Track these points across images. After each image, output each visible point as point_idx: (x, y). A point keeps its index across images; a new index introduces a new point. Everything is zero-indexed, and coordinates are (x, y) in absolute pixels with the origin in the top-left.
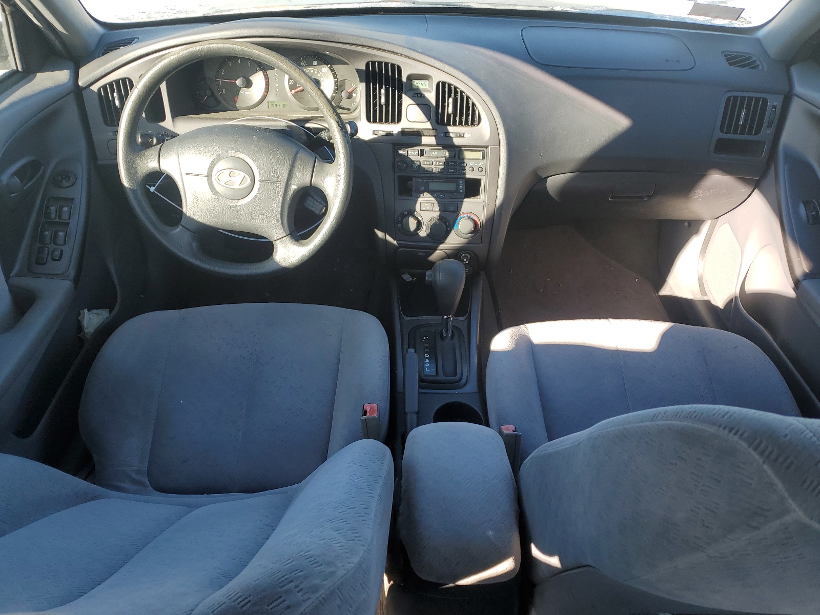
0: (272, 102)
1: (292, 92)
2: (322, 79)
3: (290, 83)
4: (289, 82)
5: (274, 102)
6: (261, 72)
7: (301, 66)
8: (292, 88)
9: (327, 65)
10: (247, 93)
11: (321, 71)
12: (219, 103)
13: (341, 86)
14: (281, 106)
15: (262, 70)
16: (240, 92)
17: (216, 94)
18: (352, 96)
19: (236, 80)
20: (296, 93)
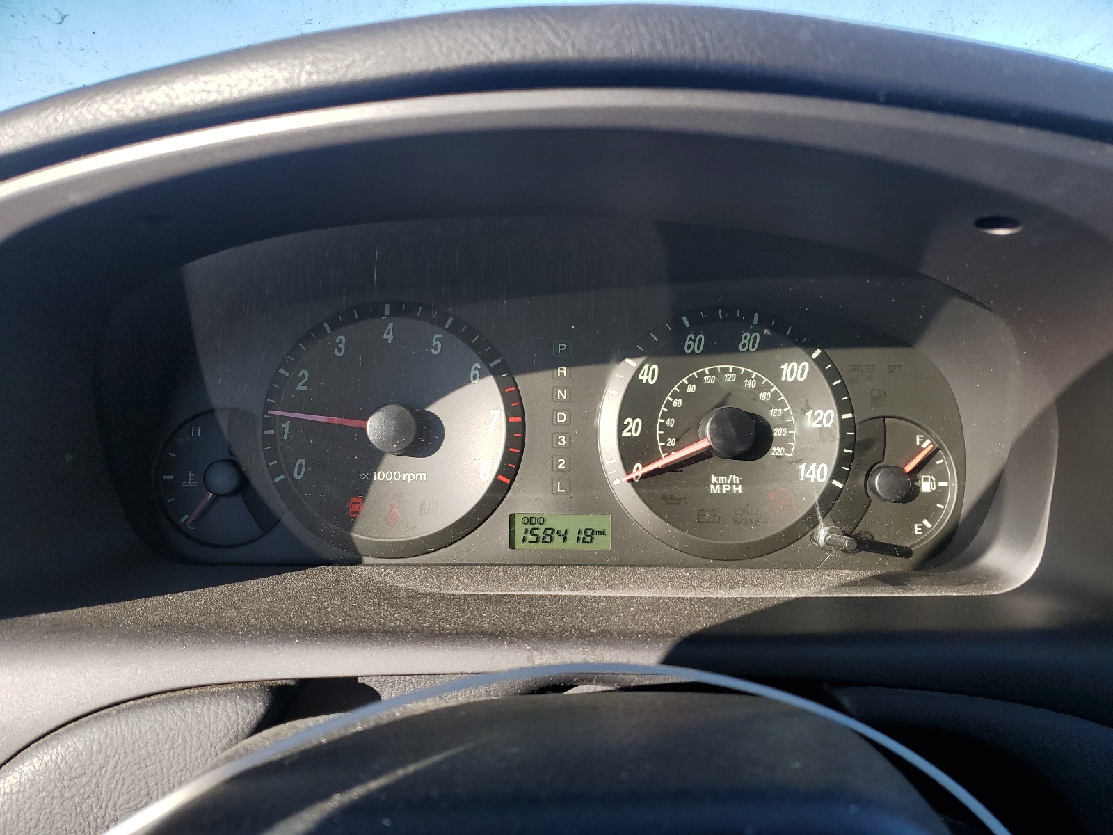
0: (529, 520)
1: (633, 476)
2: (775, 413)
3: (625, 433)
4: (621, 427)
5: (539, 520)
6: (490, 381)
7: (682, 353)
8: (631, 451)
9: (809, 346)
10: (410, 477)
11: (776, 376)
12: (266, 521)
13: (866, 445)
14: (572, 536)
15: (495, 372)
16: (379, 476)
17: (255, 482)
18: (918, 489)
19: (366, 420)
20: (645, 476)
